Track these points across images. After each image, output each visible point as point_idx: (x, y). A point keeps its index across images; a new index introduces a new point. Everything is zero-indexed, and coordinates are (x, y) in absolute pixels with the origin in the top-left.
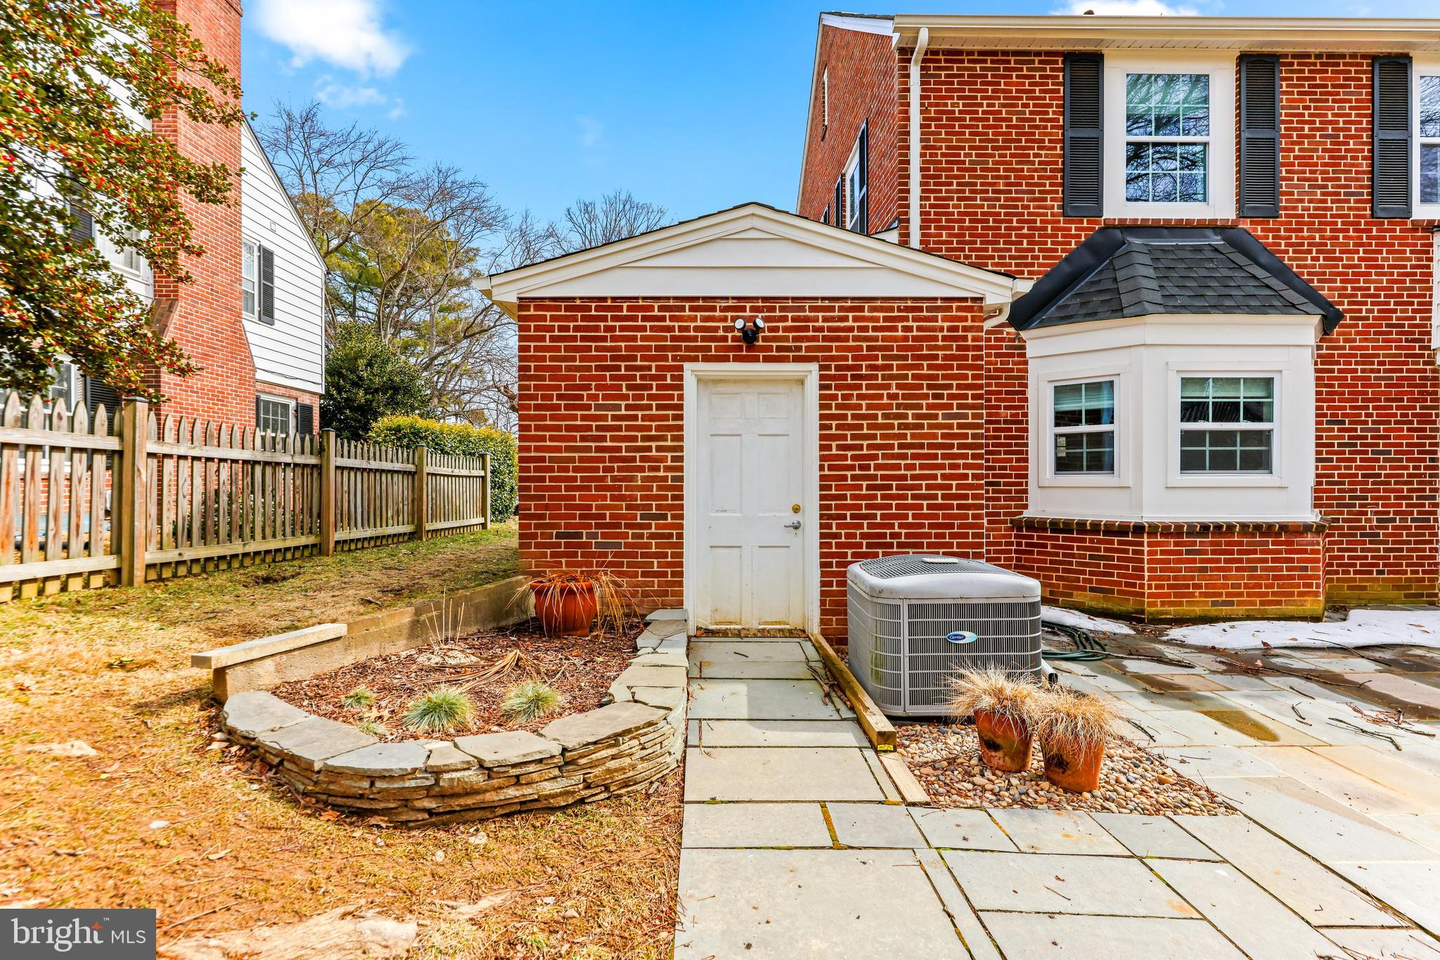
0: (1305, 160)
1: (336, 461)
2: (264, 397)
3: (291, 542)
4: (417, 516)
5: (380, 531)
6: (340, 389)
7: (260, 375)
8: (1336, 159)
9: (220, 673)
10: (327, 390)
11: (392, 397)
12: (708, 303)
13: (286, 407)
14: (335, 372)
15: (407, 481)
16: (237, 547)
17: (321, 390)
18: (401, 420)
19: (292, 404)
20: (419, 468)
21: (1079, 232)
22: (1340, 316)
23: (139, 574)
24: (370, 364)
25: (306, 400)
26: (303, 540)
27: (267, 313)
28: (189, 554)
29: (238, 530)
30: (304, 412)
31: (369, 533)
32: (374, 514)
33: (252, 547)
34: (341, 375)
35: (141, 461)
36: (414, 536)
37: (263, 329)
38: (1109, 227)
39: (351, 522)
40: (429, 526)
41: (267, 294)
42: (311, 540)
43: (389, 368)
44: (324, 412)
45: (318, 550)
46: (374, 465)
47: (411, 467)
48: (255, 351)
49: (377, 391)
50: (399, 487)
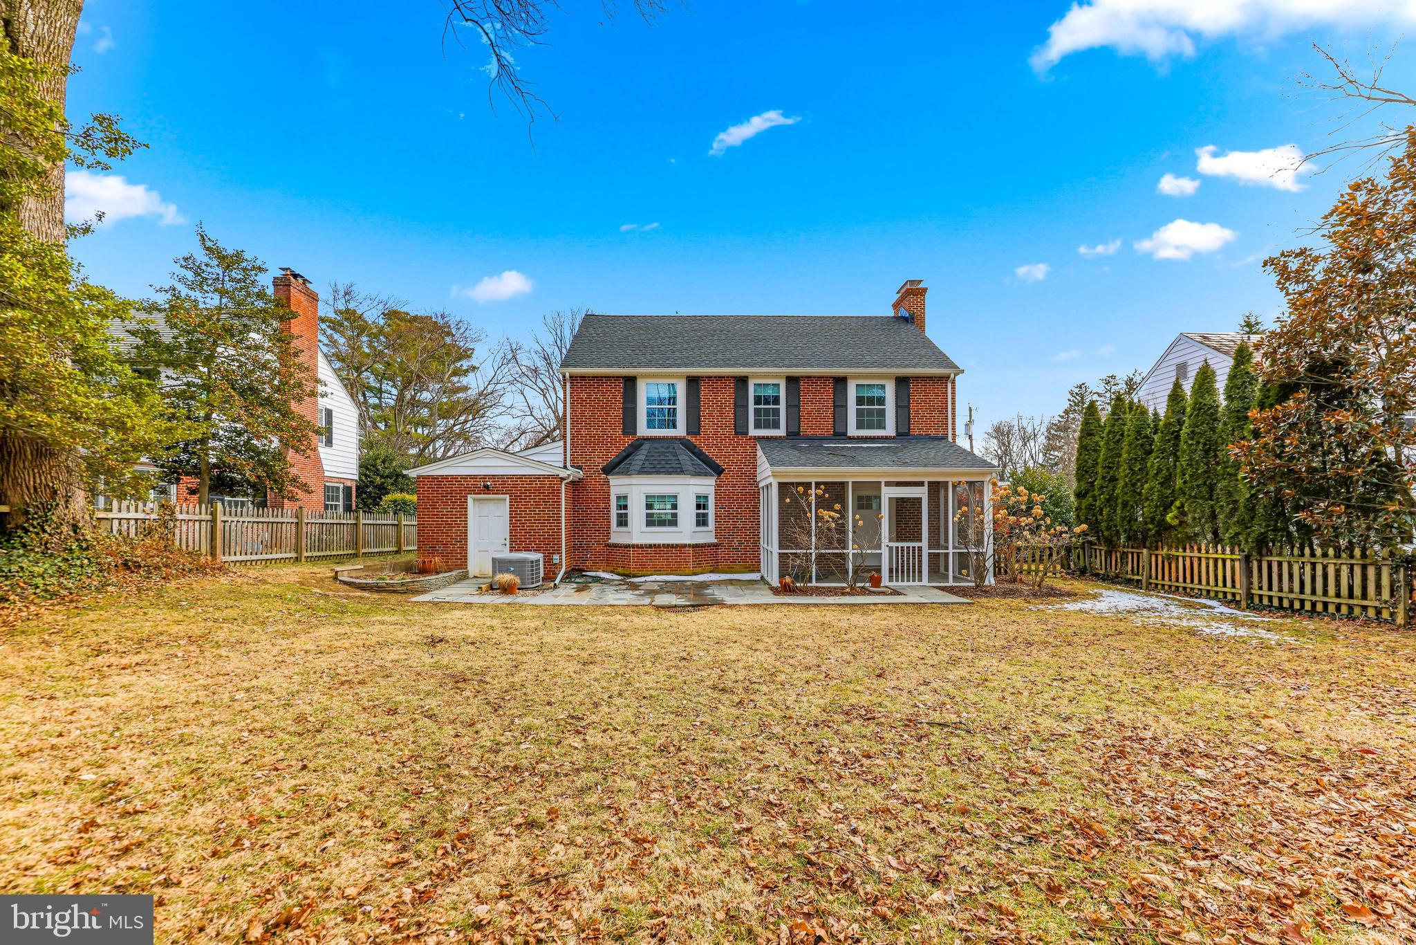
0: (710, 415)
1: (362, 521)
2: (327, 484)
3: (346, 552)
4: (398, 543)
5: (381, 550)
6: (366, 476)
7: (327, 474)
8: (721, 414)
9: (336, 572)
10: (360, 478)
11: (395, 481)
12: (474, 477)
13: (338, 488)
14: (366, 466)
15: (394, 529)
16: (328, 553)
17: (356, 478)
18: (398, 496)
19: (341, 486)
20: (400, 522)
21: (628, 440)
22: (723, 470)
23: (303, 559)
24: (384, 462)
25: (348, 484)
26: (350, 552)
27: (329, 442)
28: (315, 554)
29: (328, 547)
30: (348, 490)
31: (376, 550)
32: (379, 543)
33: (333, 553)
34: (367, 469)
35: (304, 526)
36: (397, 552)
37: (327, 450)
38: (639, 439)
39: (369, 546)
40: (404, 548)
41: (329, 430)
42: (353, 552)
43: (394, 464)
44: (358, 488)
45: (356, 555)
46: (378, 522)
47: (396, 522)
48: (323, 462)
49: (387, 477)
50: (391, 532)
